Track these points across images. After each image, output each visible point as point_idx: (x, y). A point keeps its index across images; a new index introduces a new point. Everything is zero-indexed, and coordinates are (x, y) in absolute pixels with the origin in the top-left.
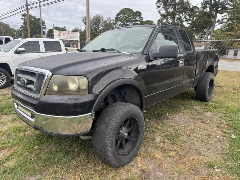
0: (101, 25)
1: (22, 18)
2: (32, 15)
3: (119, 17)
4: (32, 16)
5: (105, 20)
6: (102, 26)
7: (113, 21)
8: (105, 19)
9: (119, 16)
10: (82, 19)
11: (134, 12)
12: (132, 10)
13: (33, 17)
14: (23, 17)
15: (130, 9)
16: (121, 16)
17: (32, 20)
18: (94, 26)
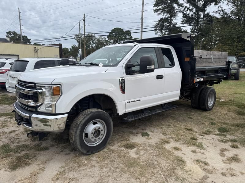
1: (7, 36)
2: (18, 33)
12: (122, 30)
17: (18, 37)
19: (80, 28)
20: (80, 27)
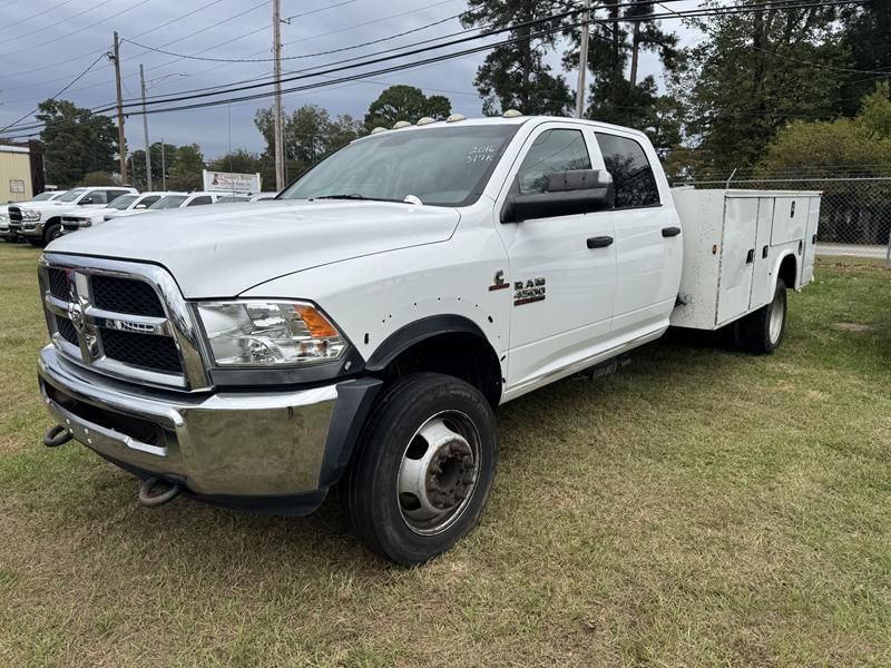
0: (321, 138)
1: (39, 117)
2: (77, 106)
3: (379, 115)
4: (74, 109)
5: (333, 123)
6: (325, 142)
7: (361, 125)
8: (333, 120)
9: (377, 112)
10: (256, 121)
11: (428, 98)
12: (418, 93)
13: (80, 112)
14: (45, 113)
15: (413, 88)
16: (386, 112)
17: (77, 121)
18: (298, 144)
19: (143, 86)
20: (143, 82)
